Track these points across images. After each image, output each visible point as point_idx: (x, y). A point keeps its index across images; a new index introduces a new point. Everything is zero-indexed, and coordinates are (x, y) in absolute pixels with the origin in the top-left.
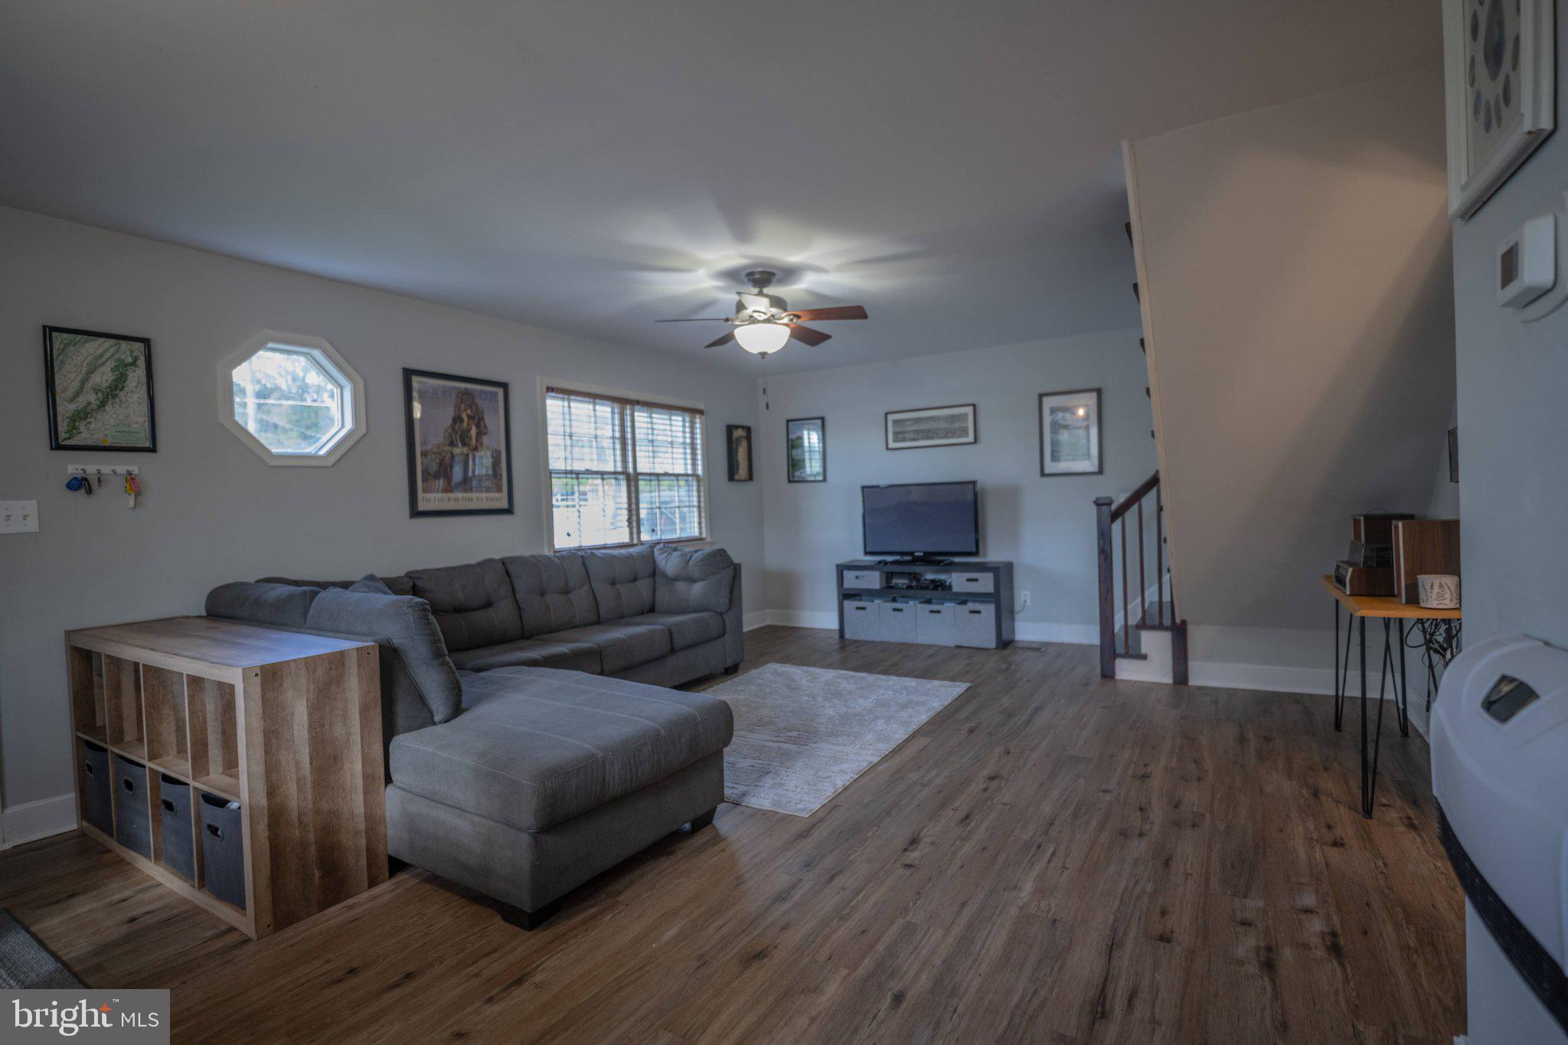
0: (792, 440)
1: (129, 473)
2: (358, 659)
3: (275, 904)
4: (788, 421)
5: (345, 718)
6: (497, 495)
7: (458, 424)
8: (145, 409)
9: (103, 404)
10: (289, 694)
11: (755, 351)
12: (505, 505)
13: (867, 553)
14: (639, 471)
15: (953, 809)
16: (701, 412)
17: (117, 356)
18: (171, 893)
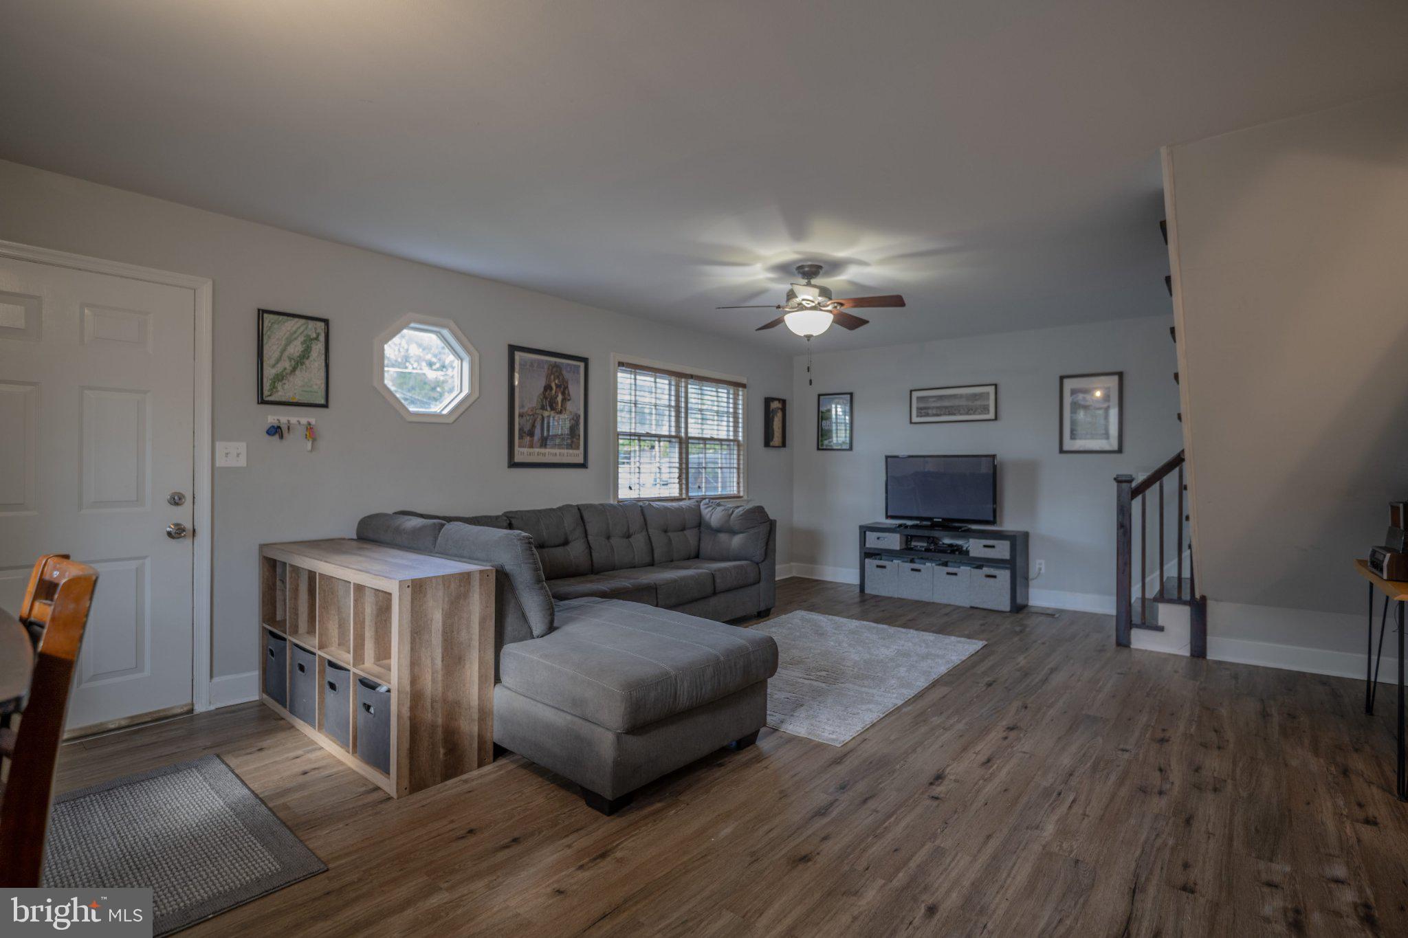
0: (822, 412)
1: (309, 424)
2: (480, 579)
3: (411, 772)
4: (819, 395)
5: (468, 627)
6: (575, 452)
7: (548, 391)
8: (323, 374)
9: (294, 369)
10: (431, 603)
11: (802, 334)
12: (580, 460)
13: (887, 517)
14: (690, 435)
15: (975, 753)
16: (744, 386)
17: (305, 332)
18: (331, 756)
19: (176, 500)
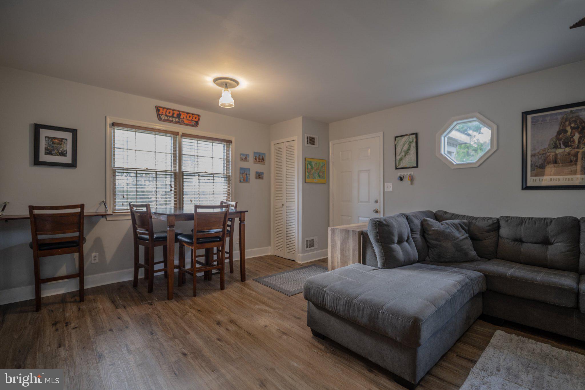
1: (411, 175)
2: (352, 234)
7: (563, 134)
8: (415, 154)
9: (405, 155)
10: (337, 238)
17: (409, 140)
19: (376, 202)
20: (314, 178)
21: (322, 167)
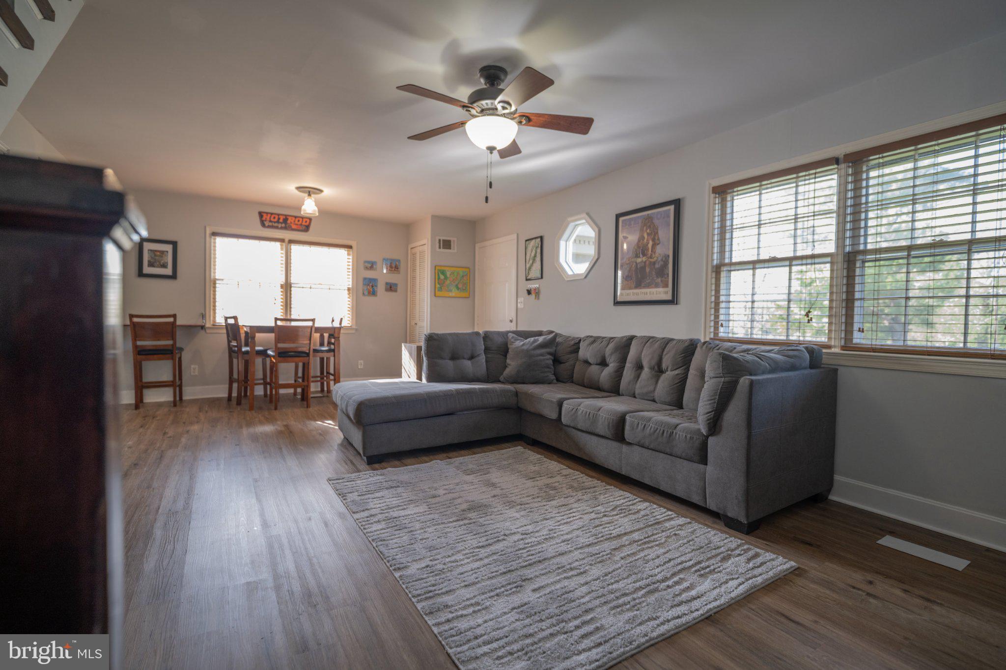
1: (536, 287)
6: (666, 289)
8: (540, 263)
9: (533, 263)
12: (669, 297)
14: (862, 247)
17: (535, 245)
19: (511, 321)
20: (451, 291)
21: (463, 276)
